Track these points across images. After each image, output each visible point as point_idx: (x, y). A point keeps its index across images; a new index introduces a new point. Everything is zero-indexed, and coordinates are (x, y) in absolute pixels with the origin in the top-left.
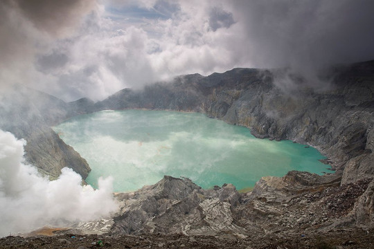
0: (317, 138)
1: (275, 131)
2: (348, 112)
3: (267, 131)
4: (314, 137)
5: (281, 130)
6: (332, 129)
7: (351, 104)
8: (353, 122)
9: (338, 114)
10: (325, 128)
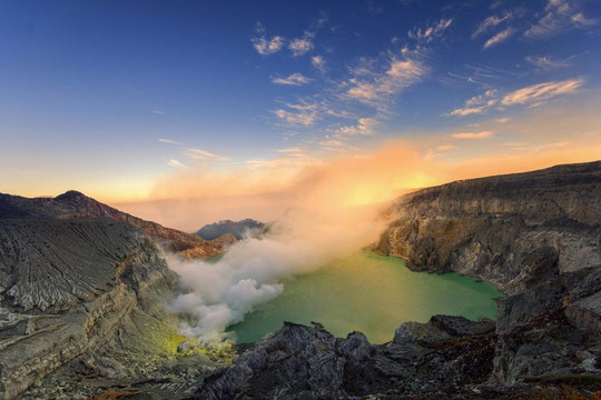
0: (492, 269)
1: (435, 262)
2: (530, 234)
3: (426, 263)
4: (488, 268)
5: (443, 260)
6: (511, 257)
7: (532, 223)
8: (538, 246)
9: (517, 237)
10: (501, 255)
